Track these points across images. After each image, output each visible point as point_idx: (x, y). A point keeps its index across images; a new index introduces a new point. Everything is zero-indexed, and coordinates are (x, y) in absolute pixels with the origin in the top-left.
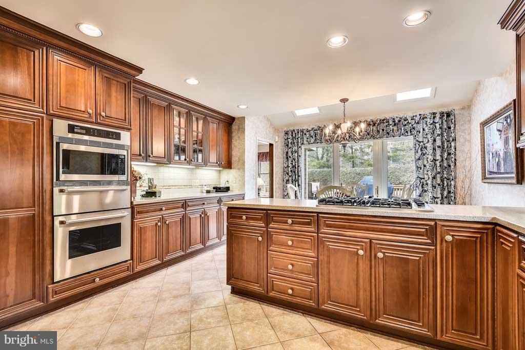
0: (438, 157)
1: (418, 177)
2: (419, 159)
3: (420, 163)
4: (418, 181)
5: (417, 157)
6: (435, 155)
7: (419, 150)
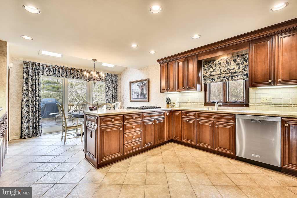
0: (113, 92)
1: (107, 99)
2: (107, 92)
3: (108, 94)
4: (107, 101)
5: (107, 91)
6: (112, 91)
7: (107, 88)
